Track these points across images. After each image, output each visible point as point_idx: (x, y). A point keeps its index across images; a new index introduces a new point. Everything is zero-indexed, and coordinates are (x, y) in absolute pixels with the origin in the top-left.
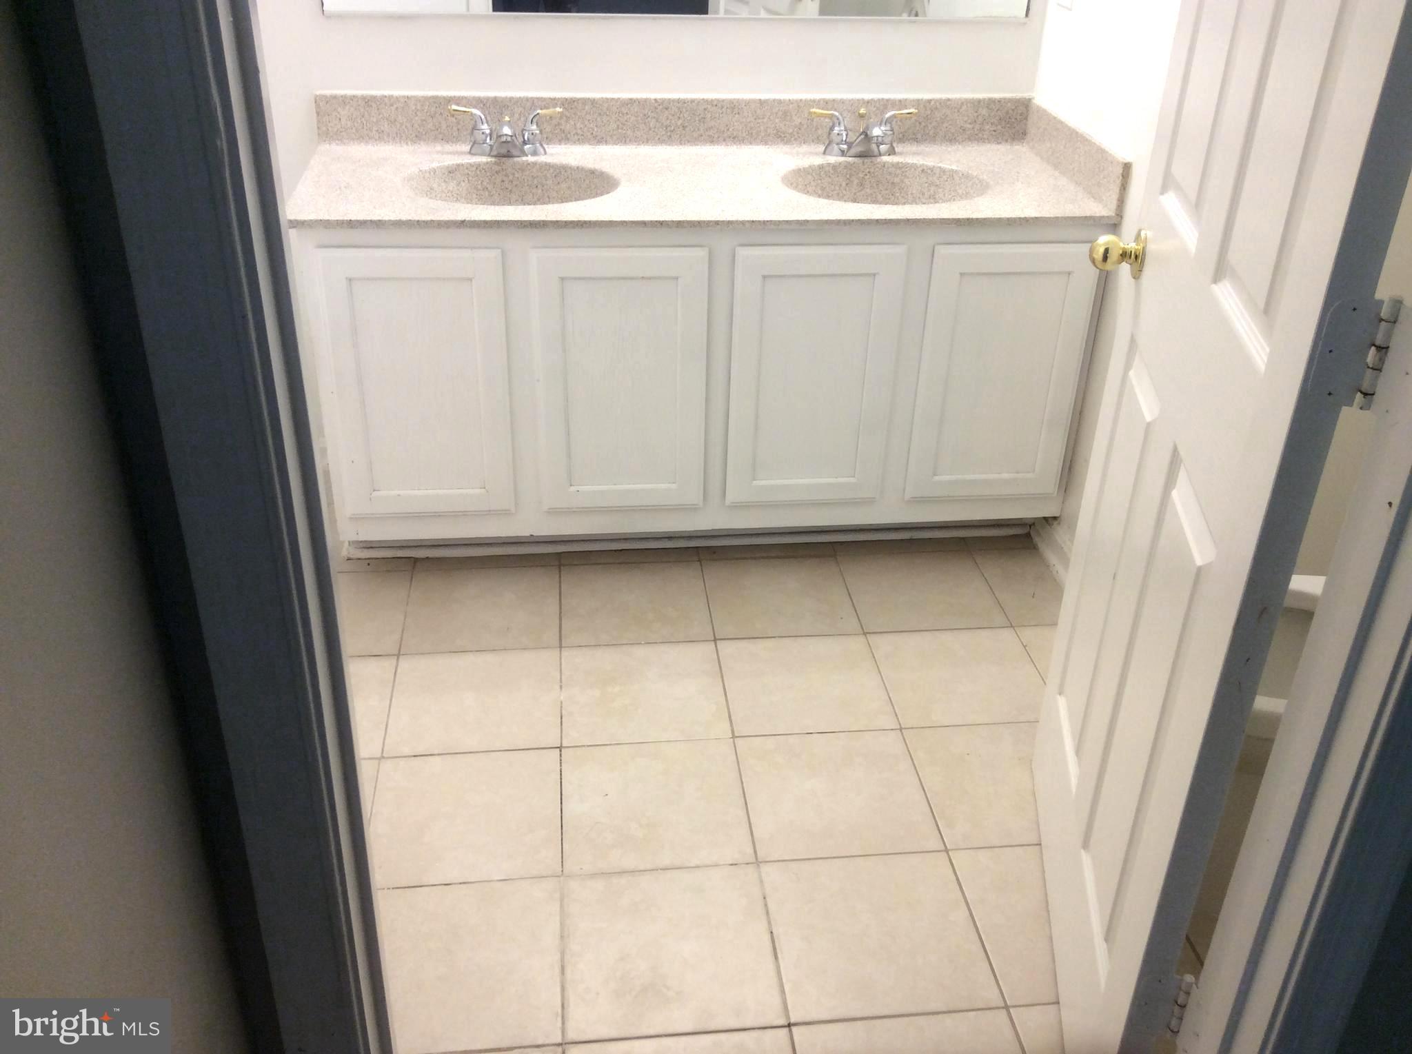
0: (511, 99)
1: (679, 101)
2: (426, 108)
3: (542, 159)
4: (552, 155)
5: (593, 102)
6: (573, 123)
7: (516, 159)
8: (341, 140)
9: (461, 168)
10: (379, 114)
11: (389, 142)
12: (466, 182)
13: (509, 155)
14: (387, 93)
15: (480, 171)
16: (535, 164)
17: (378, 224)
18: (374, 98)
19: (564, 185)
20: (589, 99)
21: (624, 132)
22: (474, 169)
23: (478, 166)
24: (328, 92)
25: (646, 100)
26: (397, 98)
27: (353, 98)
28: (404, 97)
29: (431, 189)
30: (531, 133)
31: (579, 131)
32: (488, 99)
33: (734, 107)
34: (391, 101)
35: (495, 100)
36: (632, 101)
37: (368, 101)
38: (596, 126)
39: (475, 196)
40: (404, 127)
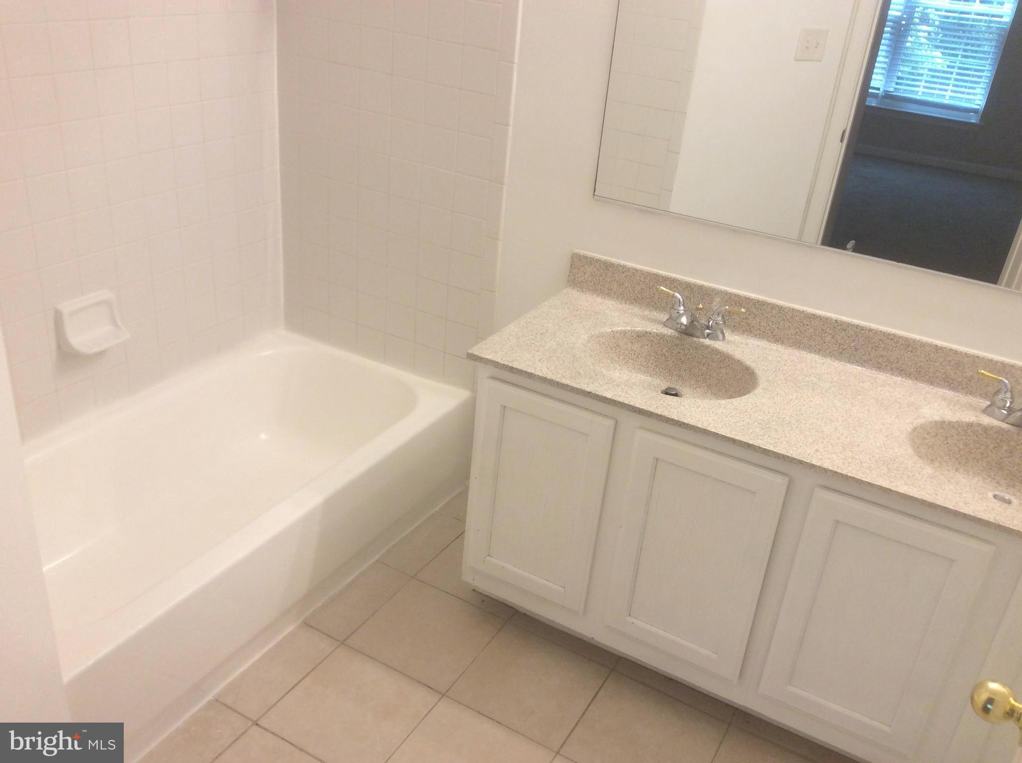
0: (714, 290)
1: (857, 326)
2: (647, 281)
3: (718, 345)
4: (729, 342)
5: (781, 309)
6: (758, 320)
7: (695, 339)
8: (582, 288)
9: (648, 335)
10: (612, 278)
11: (614, 298)
12: (649, 346)
13: (691, 335)
14: (622, 262)
15: (663, 341)
16: (708, 347)
17: (530, 375)
18: (612, 265)
19: (723, 370)
20: (777, 305)
21: (801, 339)
22: (659, 338)
23: (662, 337)
24: (583, 252)
25: (827, 319)
26: (629, 269)
27: (598, 261)
28: (634, 269)
29: (617, 346)
30: (715, 322)
31: (762, 329)
32: (695, 285)
33: (908, 345)
34: (624, 269)
35: (701, 287)
36: (814, 316)
37: (608, 266)
38: (778, 328)
39: (653, 358)
40: (627, 290)
